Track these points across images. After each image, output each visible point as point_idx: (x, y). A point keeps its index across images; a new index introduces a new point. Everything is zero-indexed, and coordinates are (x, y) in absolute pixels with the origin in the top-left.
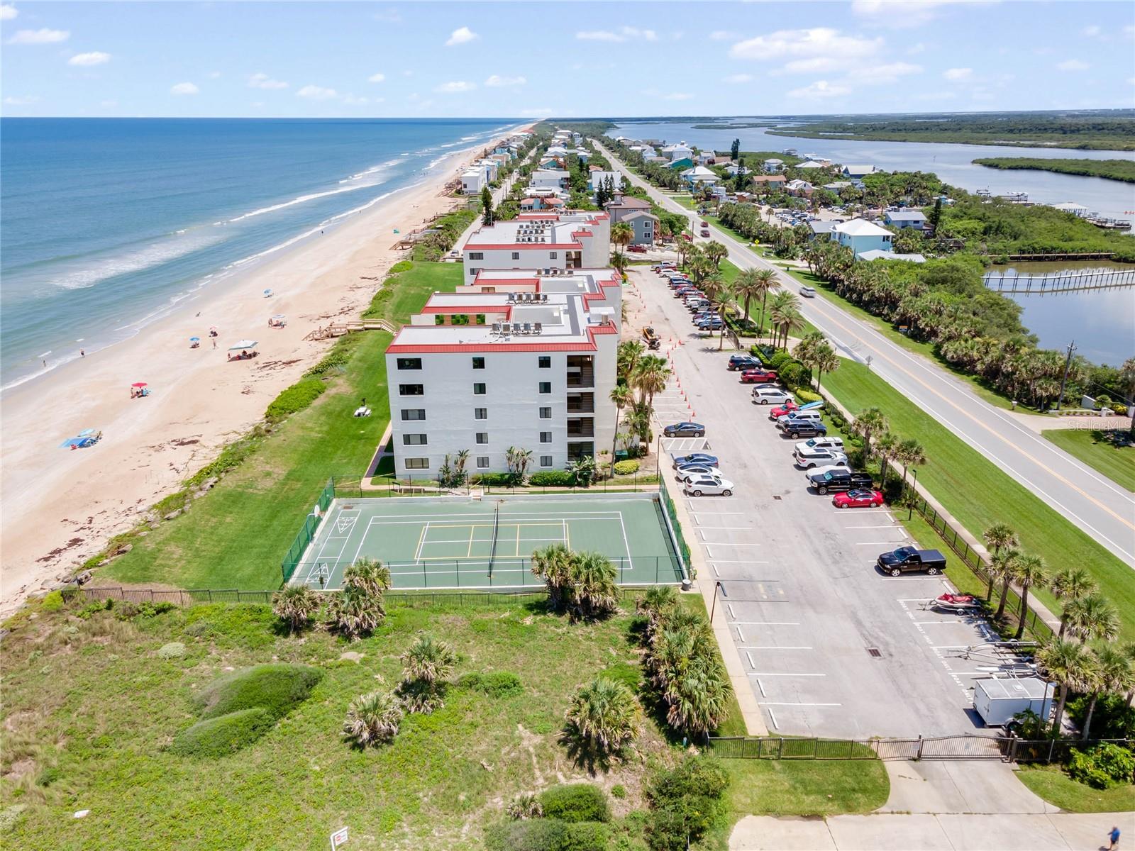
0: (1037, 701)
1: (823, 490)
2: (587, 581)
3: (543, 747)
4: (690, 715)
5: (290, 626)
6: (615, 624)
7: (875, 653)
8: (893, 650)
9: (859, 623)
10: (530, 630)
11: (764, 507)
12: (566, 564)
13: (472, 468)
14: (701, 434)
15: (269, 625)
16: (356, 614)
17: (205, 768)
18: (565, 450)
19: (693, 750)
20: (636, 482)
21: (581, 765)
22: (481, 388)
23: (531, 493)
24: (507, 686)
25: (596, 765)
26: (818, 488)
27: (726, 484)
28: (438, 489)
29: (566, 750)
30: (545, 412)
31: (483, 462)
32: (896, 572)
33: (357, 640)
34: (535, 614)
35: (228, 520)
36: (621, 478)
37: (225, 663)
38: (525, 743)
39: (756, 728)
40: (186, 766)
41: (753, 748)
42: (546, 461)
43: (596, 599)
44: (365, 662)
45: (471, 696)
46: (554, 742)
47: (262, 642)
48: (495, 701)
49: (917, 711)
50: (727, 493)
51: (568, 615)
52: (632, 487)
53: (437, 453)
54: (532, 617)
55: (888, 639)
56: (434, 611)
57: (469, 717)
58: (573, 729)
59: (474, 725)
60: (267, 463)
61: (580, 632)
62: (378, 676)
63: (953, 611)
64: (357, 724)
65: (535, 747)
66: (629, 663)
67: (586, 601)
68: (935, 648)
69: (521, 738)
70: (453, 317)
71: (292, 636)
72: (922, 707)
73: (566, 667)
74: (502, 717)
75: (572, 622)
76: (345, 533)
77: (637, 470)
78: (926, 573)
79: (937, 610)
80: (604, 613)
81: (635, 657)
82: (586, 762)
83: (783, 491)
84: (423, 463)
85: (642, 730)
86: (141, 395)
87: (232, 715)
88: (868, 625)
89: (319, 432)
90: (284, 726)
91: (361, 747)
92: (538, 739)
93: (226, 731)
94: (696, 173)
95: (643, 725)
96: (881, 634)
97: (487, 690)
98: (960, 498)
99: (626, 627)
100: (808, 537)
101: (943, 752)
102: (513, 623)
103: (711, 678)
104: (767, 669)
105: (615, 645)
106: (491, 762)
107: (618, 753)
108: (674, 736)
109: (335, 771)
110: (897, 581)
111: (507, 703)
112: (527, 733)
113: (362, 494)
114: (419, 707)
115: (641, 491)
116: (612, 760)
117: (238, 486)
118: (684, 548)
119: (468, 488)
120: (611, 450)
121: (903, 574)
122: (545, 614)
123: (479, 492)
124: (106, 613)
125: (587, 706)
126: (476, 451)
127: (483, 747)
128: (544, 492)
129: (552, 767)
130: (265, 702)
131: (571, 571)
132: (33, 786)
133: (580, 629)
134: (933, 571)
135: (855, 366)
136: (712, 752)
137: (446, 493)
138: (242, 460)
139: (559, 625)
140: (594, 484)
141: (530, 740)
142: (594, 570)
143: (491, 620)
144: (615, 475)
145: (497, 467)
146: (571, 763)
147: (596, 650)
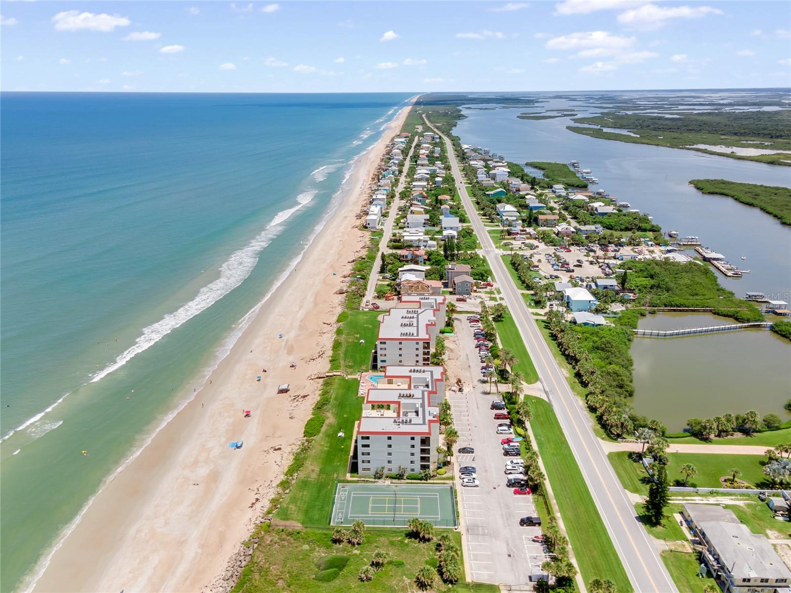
0: (545, 575)
1: (511, 486)
2: (424, 531)
3: (410, 583)
4: (449, 577)
5: (336, 541)
6: (432, 543)
7: (510, 556)
8: (515, 555)
9: (508, 545)
10: (407, 545)
11: (489, 493)
12: (418, 524)
13: (386, 472)
14: (473, 452)
15: (330, 539)
16: (356, 539)
17: (325, 585)
18: (419, 467)
19: (450, 586)
20: (444, 479)
21: (420, 589)
22: (390, 446)
23: (407, 483)
24: (400, 564)
25: (424, 589)
26: (510, 484)
27: (477, 482)
28: (374, 480)
29: (416, 584)
30: (412, 454)
31: (390, 470)
32: (525, 525)
33: (357, 546)
34: (408, 539)
35: (305, 493)
36: (440, 476)
37: (321, 553)
38: (406, 582)
39: (469, 579)
40: (320, 584)
41: (467, 586)
42: (413, 470)
43: (427, 536)
44: (360, 554)
45: (390, 567)
46: (413, 582)
47: (330, 546)
48: (398, 569)
49: (515, 575)
50: (477, 486)
51: (418, 539)
52: (443, 481)
53: (374, 467)
54: (407, 540)
55: (515, 551)
56: (378, 536)
57: (390, 573)
58: (418, 578)
59: (392, 576)
60: (312, 465)
61: (421, 546)
62: (365, 559)
63: (538, 541)
64: (363, 576)
65: (409, 583)
66: (435, 557)
67: (424, 537)
68: (528, 555)
69: (405, 580)
70: (378, 405)
71: (338, 544)
72: (517, 574)
73: (417, 558)
74: (399, 573)
75: (419, 542)
76: (344, 500)
77: (446, 472)
78: (535, 526)
79: (534, 541)
80: (429, 540)
81: (437, 555)
82: (421, 588)
83: (497, 485)
84: (369, 469)
85: (437, 579)
86: (247, 415)
87: (329, 570)
88: (510, 545)
89: (326, 447)
90: (342, 574)
91: (363, 581)
92: (409, 581)
93: (328, 575)
94: (505, 210)
95: (437, 578)
96: (513, 549)
97: (395, 565)
98: (563, 488)
99: (436, 544)
100: (501, 507)
101: (518, 589)
102: (401, 542)
103: (455, 566)
104: (476, 560)
105: (432, 551)
106: (397, 586)
107: (430, 586)
108: (445, 581)
109: (357, 587)
110: (525, 527)
111: (400, 570)
112: (406, 579)
113: (348, 482)
114: (377, 570)
115: (446, 484)
116: (428, 587)
117: (305, 477)
118: (458, 512)
119: (385, 479)
120: (437, 461)
121: (527, 526)
122: (411, 539)
123: (388, 482)
124: (282, 533)
125: (422, 573)
126: (388, 466)
127: (395, 582)
128: (412, 483)
129: (413, 589)
130: (336, 567)
131: (419, 527)
132: (286, 587)
133: (422, 545)
134: (537, 525)
135: (547, 406)
136: (455, 586)
137: (377, 482)
138: (303, 464)
139: (415, 543)
140: (430, 479)
141: (407, 581)
142: (426, 526)
143: (395, 540)
144: (438, 475)
145: (395, 472)
146: (418, 588)
147: (426, 552)
